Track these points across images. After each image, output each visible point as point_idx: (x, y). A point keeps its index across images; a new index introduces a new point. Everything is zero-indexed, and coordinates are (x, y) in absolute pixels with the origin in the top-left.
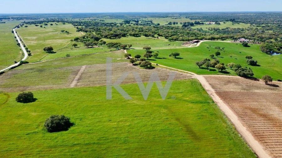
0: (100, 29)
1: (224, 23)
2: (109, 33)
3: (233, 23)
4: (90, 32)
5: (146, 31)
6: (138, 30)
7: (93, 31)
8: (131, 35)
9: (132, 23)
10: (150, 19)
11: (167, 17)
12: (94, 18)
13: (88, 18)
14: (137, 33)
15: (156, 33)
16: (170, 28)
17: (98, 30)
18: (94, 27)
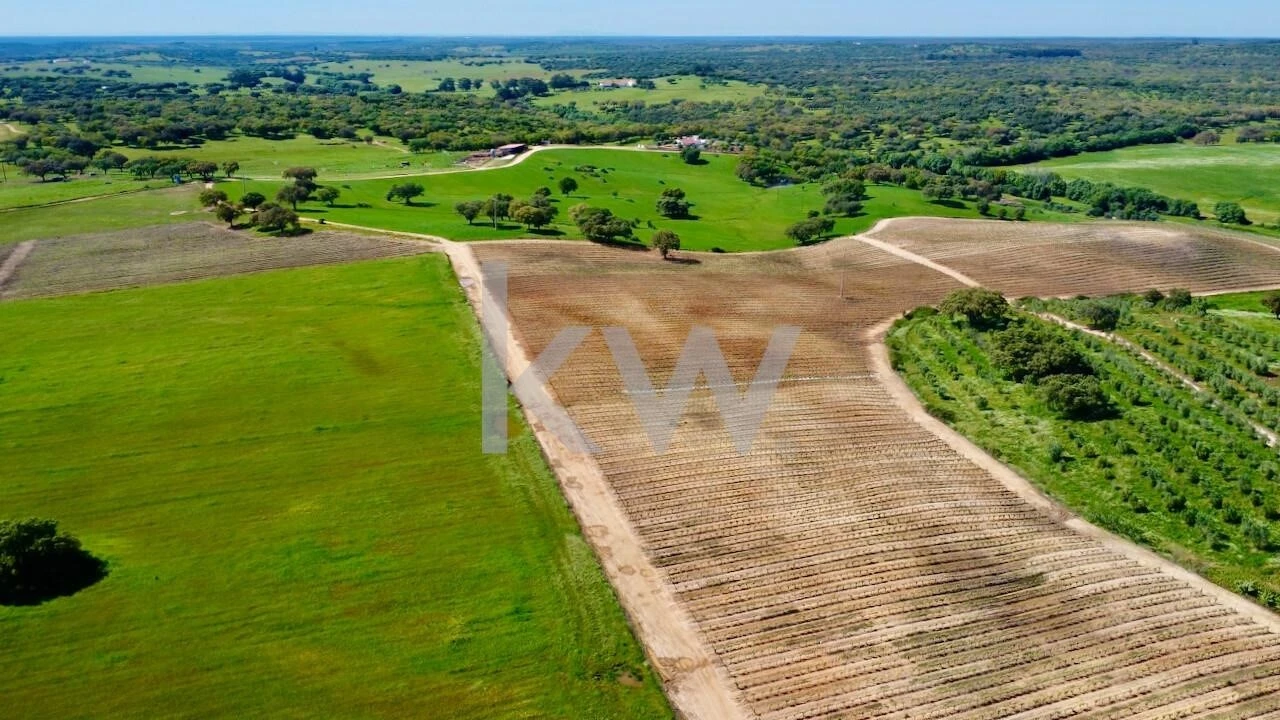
0: (101, 109)
1: (671, 81)
2: (145, 123)
3: (704, 81)
4: (54, 121)
5: (323, 117)
6: (285, 111)
7: (67, 120)
8: (248, 131)
9: (268, 86)
10: (360, 66)
11: (445, 56)
12: (74, 64)
13: (44, 64)
14: (276, 122)
15: (362, 123)
16: (435, 103)
17: (89, 112)
18: (72, 100)
